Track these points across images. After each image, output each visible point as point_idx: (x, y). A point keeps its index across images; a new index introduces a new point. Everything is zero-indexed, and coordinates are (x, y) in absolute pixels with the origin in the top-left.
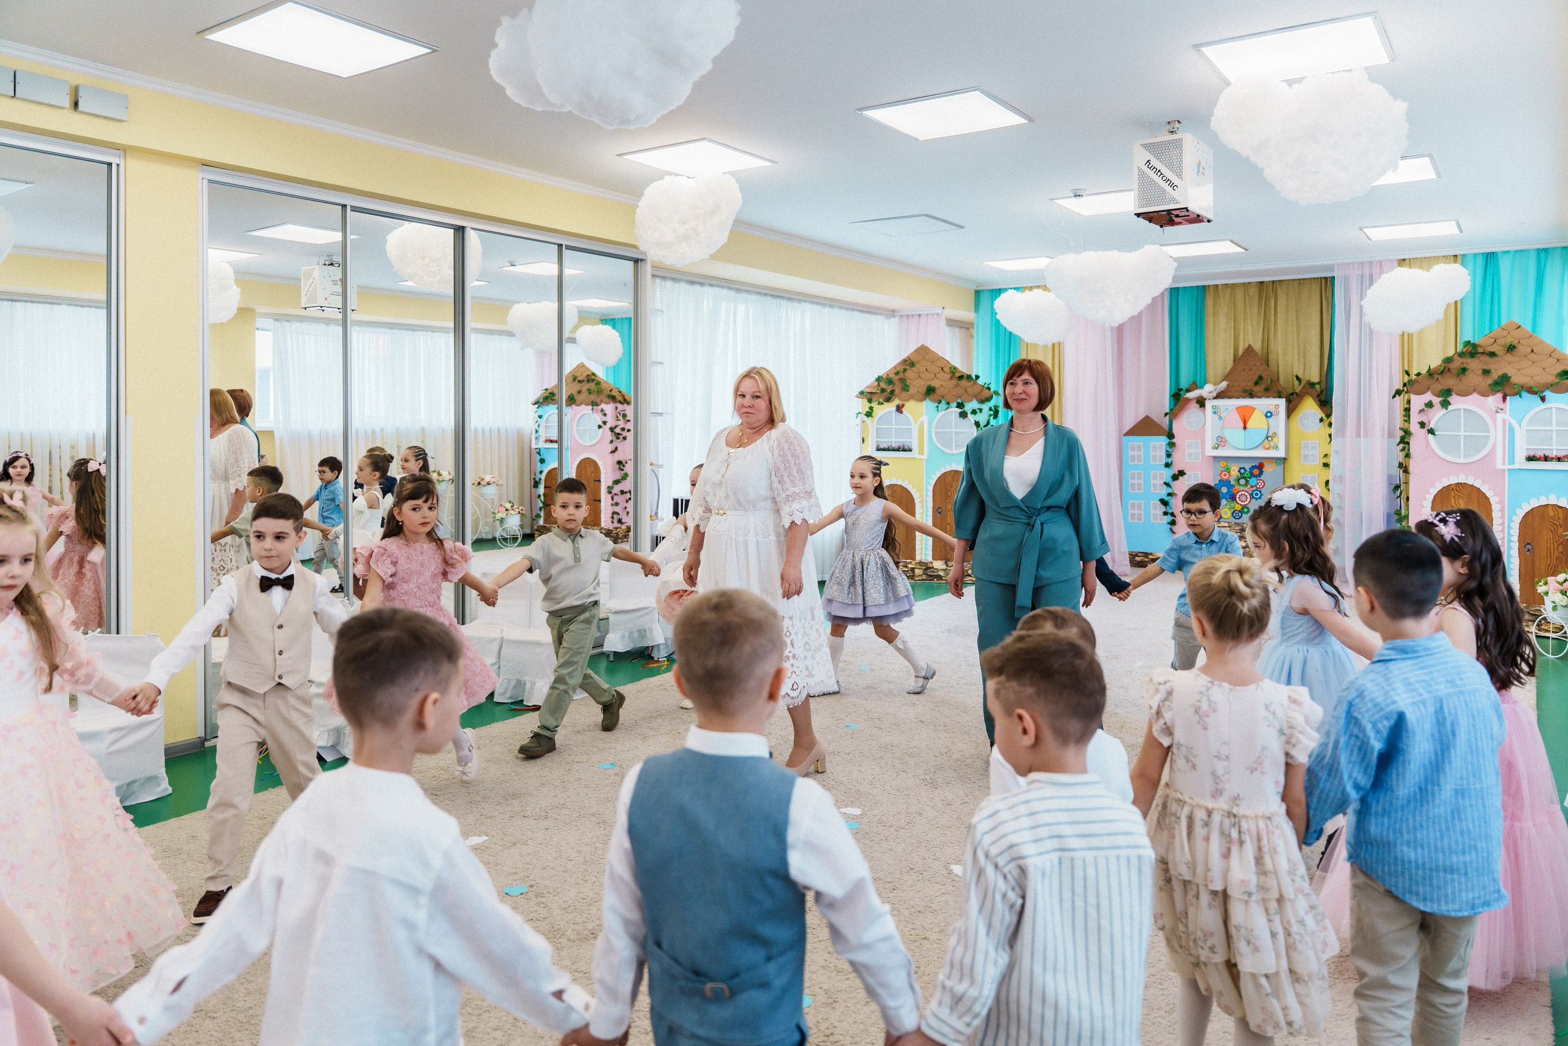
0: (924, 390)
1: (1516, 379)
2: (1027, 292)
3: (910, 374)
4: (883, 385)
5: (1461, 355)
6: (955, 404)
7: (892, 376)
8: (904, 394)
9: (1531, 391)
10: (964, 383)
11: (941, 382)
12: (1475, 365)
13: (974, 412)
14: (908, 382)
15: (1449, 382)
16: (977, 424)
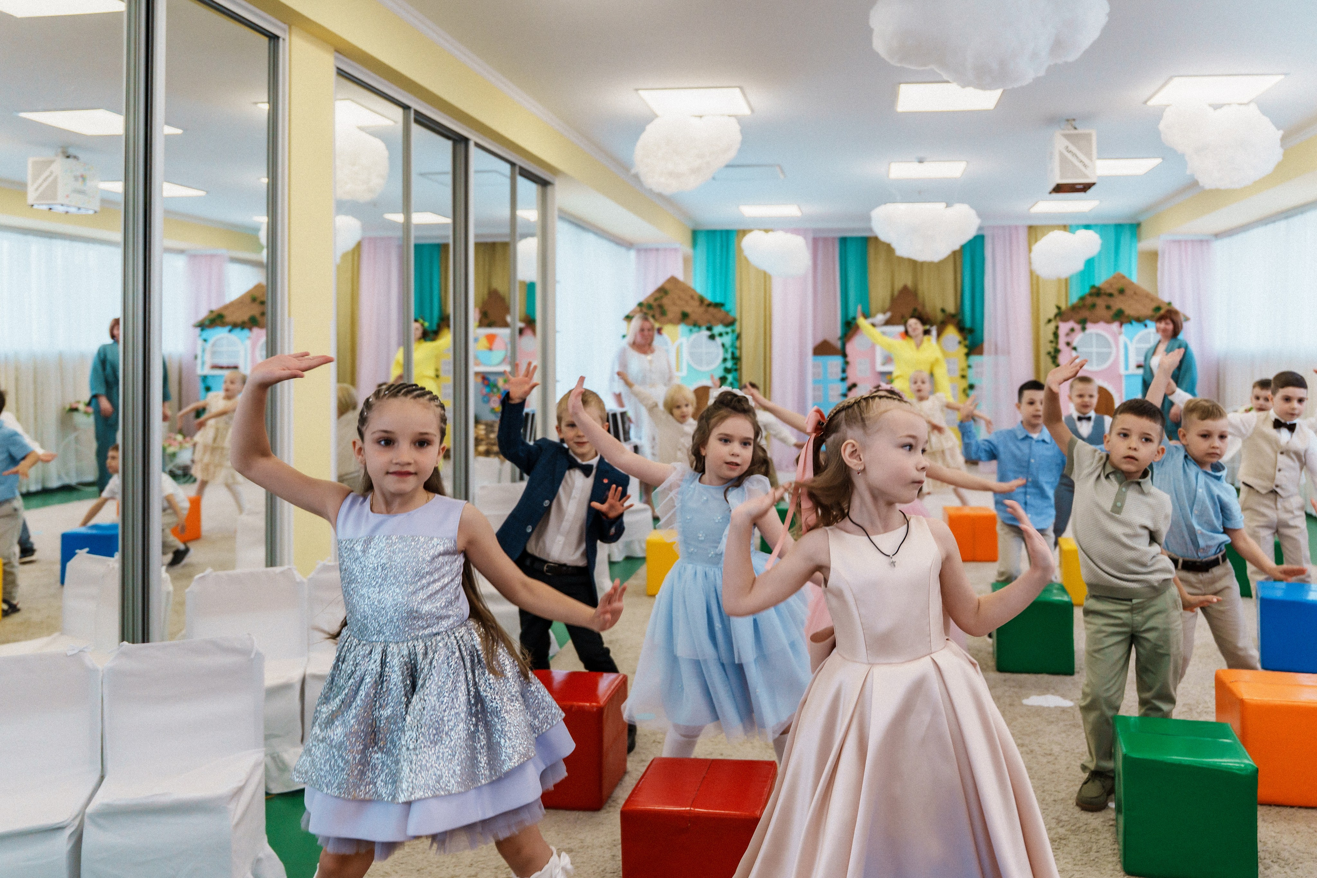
0: (679, 315)
1: (1129, 311)
2: (770, 233)
3: (666, 301)
4: (645, 310)
5: (1091, 295)
6: (704, 328)
7: (651, 302)
8: (663, 319)
9: (1139, 320)
10: (711, 309)
11: (692, 308)
12: (1101, 302)
13: (721, 335)
14: (666, 307)
15: (1085, 313)
16: (723, 345)
